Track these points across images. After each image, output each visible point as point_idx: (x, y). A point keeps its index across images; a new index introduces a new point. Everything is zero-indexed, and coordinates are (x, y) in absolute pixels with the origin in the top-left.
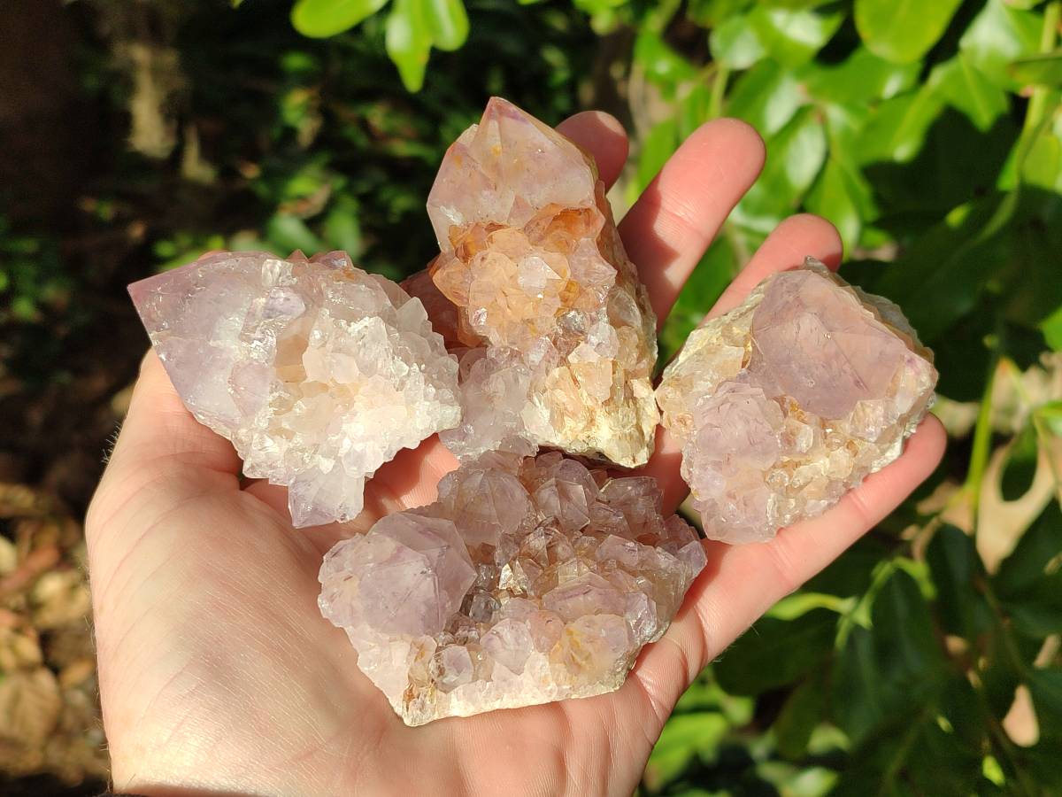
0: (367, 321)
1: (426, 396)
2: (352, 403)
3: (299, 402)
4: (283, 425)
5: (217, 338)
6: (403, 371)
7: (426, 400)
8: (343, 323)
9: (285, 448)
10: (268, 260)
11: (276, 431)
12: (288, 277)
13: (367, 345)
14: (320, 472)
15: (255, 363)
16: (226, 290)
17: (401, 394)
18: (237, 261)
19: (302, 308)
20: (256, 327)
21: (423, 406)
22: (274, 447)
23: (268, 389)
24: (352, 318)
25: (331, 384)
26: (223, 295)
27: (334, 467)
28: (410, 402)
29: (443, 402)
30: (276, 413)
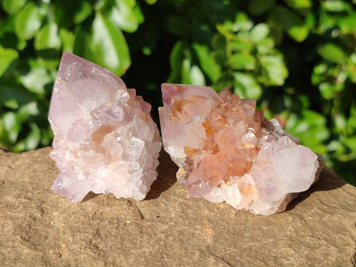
0: (139, 140)
1: (137, 183)
2: (109, 163)
3: (91, 151)
4: (78, 153)
5: (81, 104)
6: (137, 168)
7: (136, 184)
8: (131, 134)
9: (72, 160)
10: (123, 90)
11: (74, 153)
12: (125, 101)
13: (132, 148)
14: (77, 178)
15: (88, 126)
16: (99, 88)
17: (129, 175)
18: (111, 79)
19: (121, 119)
20: (99, 113)
21: (133, 186)
22: (68, 157)
23: (85, 138)
24: (135, 135)
25: (108, 152)
26: (97, 90)
27: (84, 180)
28: (130, 181)
29: (141, 190)
30: (80, 149)
